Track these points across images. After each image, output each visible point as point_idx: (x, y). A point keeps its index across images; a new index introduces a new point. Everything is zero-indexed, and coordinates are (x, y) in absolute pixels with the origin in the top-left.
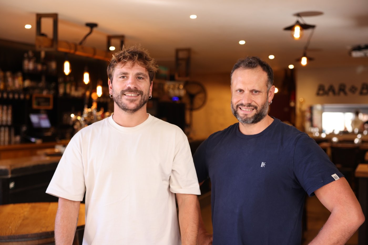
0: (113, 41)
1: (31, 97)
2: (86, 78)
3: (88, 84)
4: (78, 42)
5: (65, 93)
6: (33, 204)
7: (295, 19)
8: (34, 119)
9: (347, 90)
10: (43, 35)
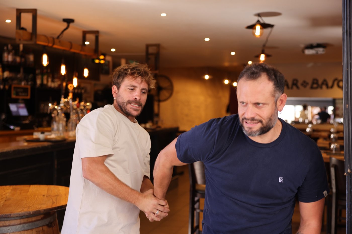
0: (88, 36)
1: (10, 87)
2: (63, 70)
3: (65, 75)
4: (55, 36)
5: (42, 84)
6: (14, 186)
7: (256, 19)
8: (13, 108)
9: (299, 84)
10: (23, 29)
